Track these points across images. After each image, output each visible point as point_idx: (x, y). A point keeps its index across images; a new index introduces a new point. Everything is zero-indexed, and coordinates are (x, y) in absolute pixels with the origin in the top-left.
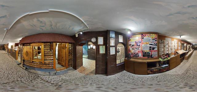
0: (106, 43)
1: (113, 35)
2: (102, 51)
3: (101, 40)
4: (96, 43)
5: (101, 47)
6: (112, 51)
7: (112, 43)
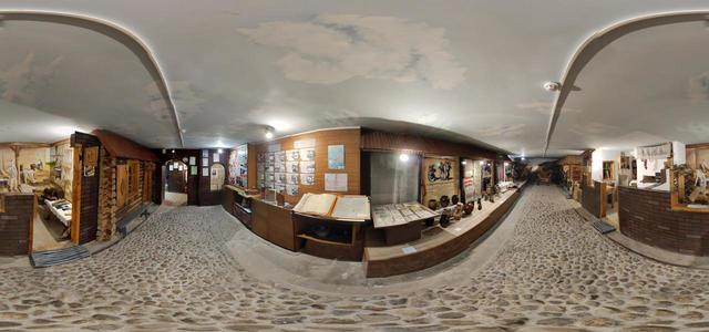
0: (199, 164)
1: (205, 154)
2: (194, 171)
3: (193, 161)
4: (187, 163)
5: (192, 168)
6: (205, 173)
7: (205, 162)
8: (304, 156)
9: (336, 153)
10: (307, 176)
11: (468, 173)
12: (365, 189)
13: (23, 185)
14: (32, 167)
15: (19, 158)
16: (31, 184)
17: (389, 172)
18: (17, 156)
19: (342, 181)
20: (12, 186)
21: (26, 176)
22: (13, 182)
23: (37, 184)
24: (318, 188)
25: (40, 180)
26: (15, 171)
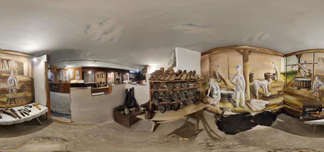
8: (71, 72)
9: (77, 72)
10: (71, 76)
11: (109, 76)
12: (83, 79)
13: (254, 101)
14: (267, 77)
15: (248, 63)
16: (264, 97)
17: (88, 75)
18: (245, 60)
19: (79, 77)
20: (238, 102)
21: (258, 89)
22: (241, 96)
23: (271, 97)
24: (74, 79)
25: (275, 92)
26: (242, 82)
